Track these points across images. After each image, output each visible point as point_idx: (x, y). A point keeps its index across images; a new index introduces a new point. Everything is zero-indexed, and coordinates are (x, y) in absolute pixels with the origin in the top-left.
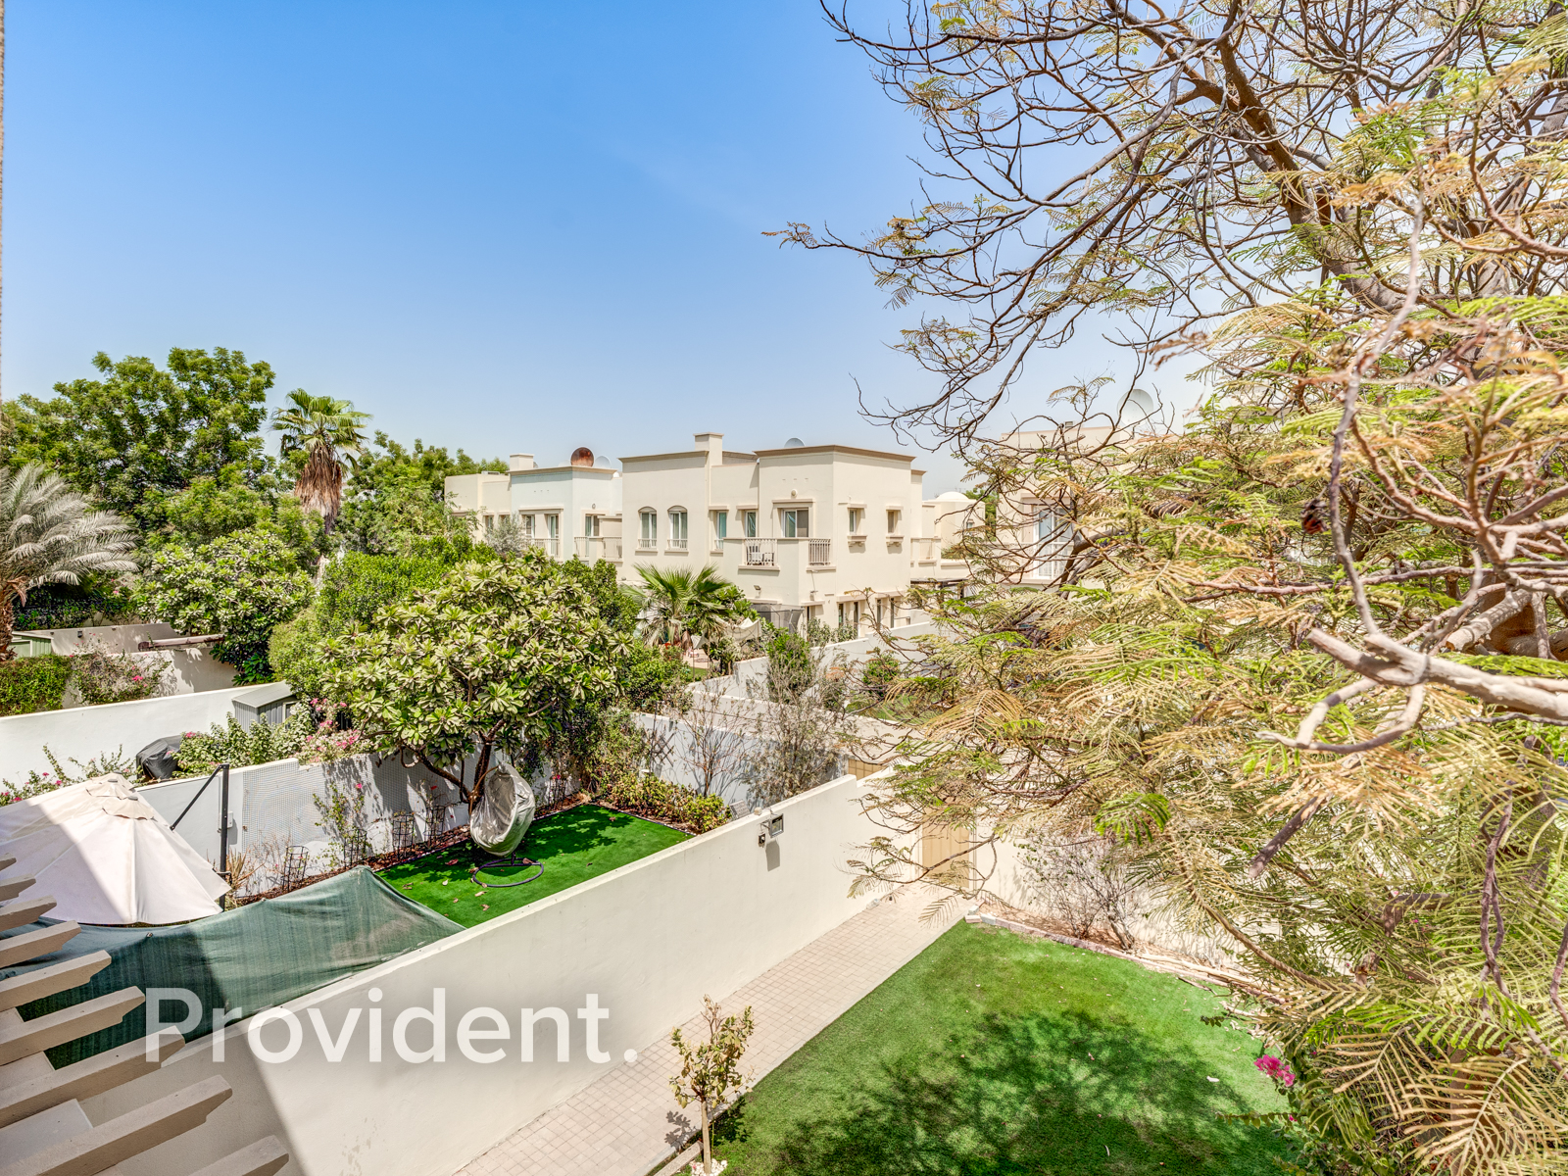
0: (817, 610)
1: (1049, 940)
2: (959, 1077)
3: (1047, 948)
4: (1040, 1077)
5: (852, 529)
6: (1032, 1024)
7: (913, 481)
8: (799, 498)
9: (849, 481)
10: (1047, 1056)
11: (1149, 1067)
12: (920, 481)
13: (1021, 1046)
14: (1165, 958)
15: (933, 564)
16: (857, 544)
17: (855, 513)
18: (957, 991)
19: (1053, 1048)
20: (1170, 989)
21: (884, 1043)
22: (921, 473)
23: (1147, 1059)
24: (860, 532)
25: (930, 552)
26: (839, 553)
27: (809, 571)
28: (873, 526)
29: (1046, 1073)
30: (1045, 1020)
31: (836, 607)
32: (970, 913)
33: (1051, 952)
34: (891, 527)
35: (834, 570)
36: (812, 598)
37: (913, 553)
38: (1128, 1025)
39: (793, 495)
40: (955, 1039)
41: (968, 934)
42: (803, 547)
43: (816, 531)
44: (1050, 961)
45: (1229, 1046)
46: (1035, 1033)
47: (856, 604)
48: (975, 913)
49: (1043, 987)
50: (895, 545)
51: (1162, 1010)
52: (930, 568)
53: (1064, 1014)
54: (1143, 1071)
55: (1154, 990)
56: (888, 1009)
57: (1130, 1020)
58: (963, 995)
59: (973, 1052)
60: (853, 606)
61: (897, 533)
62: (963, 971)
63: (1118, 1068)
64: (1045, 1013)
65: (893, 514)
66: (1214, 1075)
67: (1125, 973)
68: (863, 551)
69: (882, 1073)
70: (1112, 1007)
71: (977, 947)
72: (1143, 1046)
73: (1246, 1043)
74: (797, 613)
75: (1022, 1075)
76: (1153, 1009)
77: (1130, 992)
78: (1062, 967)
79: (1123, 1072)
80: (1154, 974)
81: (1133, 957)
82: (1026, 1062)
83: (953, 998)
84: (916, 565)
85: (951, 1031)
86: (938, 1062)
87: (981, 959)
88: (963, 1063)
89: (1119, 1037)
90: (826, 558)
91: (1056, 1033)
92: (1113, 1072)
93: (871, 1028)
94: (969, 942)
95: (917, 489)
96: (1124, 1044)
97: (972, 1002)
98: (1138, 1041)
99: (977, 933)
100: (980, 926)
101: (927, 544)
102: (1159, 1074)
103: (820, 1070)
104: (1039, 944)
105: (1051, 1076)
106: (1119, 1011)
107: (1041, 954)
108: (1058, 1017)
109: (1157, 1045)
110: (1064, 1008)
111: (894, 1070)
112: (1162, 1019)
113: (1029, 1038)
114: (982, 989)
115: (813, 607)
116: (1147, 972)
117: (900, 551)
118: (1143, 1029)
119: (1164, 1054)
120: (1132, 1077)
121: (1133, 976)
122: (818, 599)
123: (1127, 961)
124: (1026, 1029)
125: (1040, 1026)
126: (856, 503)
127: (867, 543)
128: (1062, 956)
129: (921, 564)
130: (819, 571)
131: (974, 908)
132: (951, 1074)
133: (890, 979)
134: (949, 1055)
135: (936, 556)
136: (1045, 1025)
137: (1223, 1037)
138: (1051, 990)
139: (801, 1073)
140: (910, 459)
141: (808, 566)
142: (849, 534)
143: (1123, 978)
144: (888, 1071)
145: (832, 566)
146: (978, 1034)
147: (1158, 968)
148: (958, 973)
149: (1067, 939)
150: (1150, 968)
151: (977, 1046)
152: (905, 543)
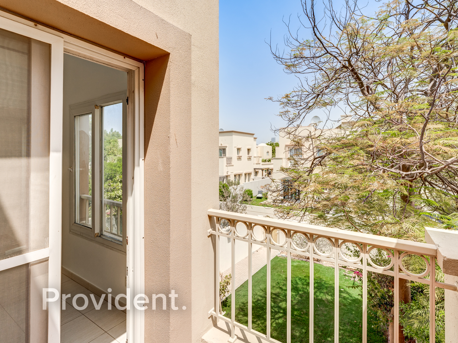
0: (228, 177)
1: (299, 260)
2: (280, 291)
3: (299, 262)
4: (300, 291)
5: (238, 154)
6: (297, 279)
7: (254, 140)
8: (223, 145)
9: (237, 141)
10: (302, 286)
11: (327, 288)
12: (256, 141)
13: (295, 284)
14: (329, 263)
15: (259, 164)
16: (239, 158)
17: (239, 149)
18: (277, 272)
19: (303, 284)
20: (330, 270)
21: (260, 285)
22: (256, 138)
23: (326, 286)
24: (240, 155)
25: (259, 160)
26: (235, 161)
27: (227, 166)
28: (244, 153)
29: (302, 290)
30: (300, 278)
31: (234, 176)
32: (278, 254)
33: (300, 263)
34: (248, 153)
35: (233, 166)
36: (227, 173)
37: (254, 160)
38: (321, 278)
39: (221, 144)
40: (278, 283)
41: (278, 259)
42: (225, 159)
43: (228, 155)
44: (300, 265)
45: (346, 282)
46: (298, 281)
47: (239, 175)
48: (279, 254)
49: (299, 271)
50: (249, 159)
51: (329, 275)
52: (259, 165)
53: (305, 277)
54: (325, 288)
55: (327, 271)
56: (260, 277)
57: (321, 277)
58: (279, 273)
59: (283, 286)
60: (238, 176)
61: (250, 155)
62: (278, 268)
63: (319, 288)
64: (300, 276)
65: (249, 150)
66: (343, 289)
67: (319, 267)
68: (241, 160)
69: (261, 291)
70: (316, 275)
71: (281, 262)
72: (325, 283)
73: (350, 281)
74: (224, 178)
75: (296, 290)
76: (327, 275)
77: (321, 271)
78: (303, 266)
79: (320, 289)
80: (326, 267)
81: (321, 263)
82: (296, 287)
83: (276, 274)
84: (255, 164)
85: (277, 281)
86: (275, 288)
87: (282, 265)
88: (281, 288)
89: (319, 281)
90: (231, 162)
91: (303, 281)
92: (318, 289)
93: (257, 281)
94: (279, 261)
95: (255, 143)
96: (320, 283)
97: (281, 275)
98: (323, 282)
99: (280, 259)
100: (281, 257)
101: (258, 158)
102: (329, 289)
103: (245, 291)
104: (297, 261)
105: (303, 290)
106: (318, 276)
107: (297, 263)
108: (303, 277)
109: (328, 283)
110: (305, 275)
111: (264, 290)
112: (329, 277)
113: (296, 282)
114: (283, 272)
115: (228, 176)
116: (324, 266)
117: (251, 160)
118: (324, 279)
119: (330, 284)
120: (323, 290)
121: (321, 268)
122: (229, 174)
123: (319, 264)
124: (296, 280)
125: (299, 279)
126: (239, 147)
127: (242, 158)
128: (303, 264)
129: (256, 164)
130: (229, 166)
131: (279, 253)
132: (278, 291)
133: (260, 270)
134: (277, 287)
135: (260, 162)
136: (300, 279)
137: (344, 280)
138: (301, 271)
139: (241, 292)
140: (253, 134)
141: (226, 165)
142: (237, 155)
143: (318, 268)
144: (263, 291)
145: (232, 164)
146: (284, 282)
147: (327, 265)
148: (277, 268)
149: (304, 260)
150: (325, 266)
151: (284, 284)
152: (252, 158)
